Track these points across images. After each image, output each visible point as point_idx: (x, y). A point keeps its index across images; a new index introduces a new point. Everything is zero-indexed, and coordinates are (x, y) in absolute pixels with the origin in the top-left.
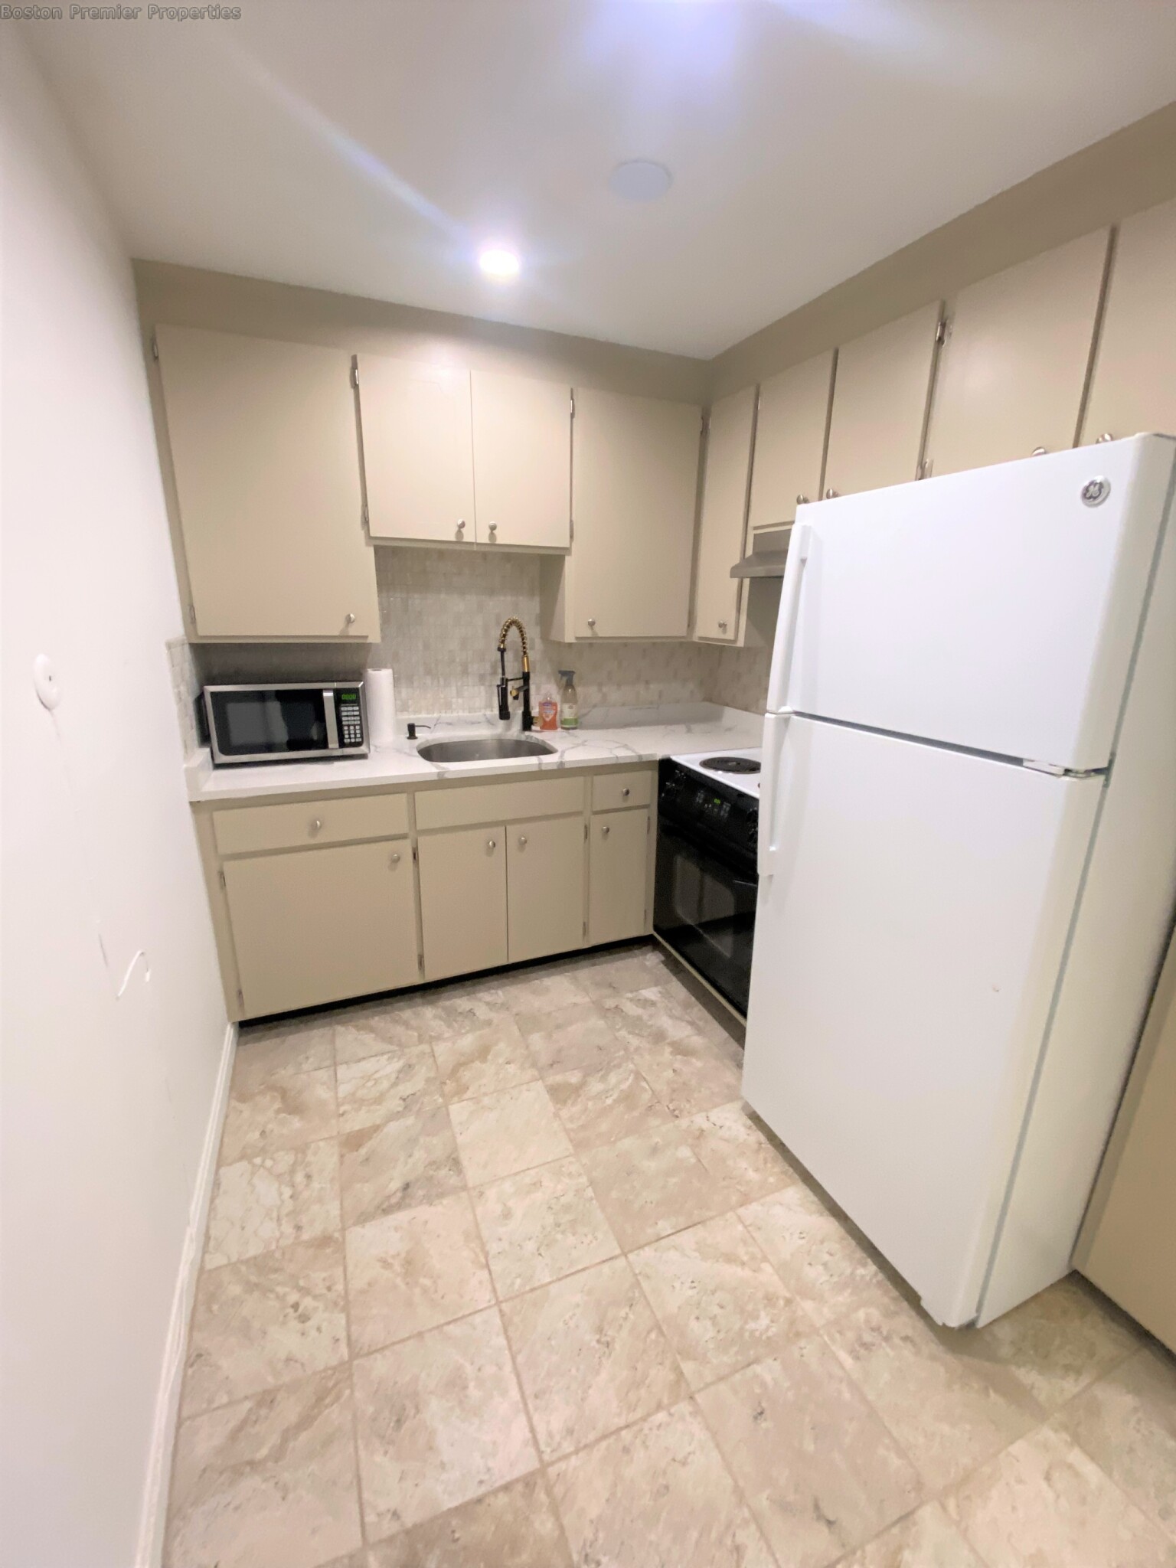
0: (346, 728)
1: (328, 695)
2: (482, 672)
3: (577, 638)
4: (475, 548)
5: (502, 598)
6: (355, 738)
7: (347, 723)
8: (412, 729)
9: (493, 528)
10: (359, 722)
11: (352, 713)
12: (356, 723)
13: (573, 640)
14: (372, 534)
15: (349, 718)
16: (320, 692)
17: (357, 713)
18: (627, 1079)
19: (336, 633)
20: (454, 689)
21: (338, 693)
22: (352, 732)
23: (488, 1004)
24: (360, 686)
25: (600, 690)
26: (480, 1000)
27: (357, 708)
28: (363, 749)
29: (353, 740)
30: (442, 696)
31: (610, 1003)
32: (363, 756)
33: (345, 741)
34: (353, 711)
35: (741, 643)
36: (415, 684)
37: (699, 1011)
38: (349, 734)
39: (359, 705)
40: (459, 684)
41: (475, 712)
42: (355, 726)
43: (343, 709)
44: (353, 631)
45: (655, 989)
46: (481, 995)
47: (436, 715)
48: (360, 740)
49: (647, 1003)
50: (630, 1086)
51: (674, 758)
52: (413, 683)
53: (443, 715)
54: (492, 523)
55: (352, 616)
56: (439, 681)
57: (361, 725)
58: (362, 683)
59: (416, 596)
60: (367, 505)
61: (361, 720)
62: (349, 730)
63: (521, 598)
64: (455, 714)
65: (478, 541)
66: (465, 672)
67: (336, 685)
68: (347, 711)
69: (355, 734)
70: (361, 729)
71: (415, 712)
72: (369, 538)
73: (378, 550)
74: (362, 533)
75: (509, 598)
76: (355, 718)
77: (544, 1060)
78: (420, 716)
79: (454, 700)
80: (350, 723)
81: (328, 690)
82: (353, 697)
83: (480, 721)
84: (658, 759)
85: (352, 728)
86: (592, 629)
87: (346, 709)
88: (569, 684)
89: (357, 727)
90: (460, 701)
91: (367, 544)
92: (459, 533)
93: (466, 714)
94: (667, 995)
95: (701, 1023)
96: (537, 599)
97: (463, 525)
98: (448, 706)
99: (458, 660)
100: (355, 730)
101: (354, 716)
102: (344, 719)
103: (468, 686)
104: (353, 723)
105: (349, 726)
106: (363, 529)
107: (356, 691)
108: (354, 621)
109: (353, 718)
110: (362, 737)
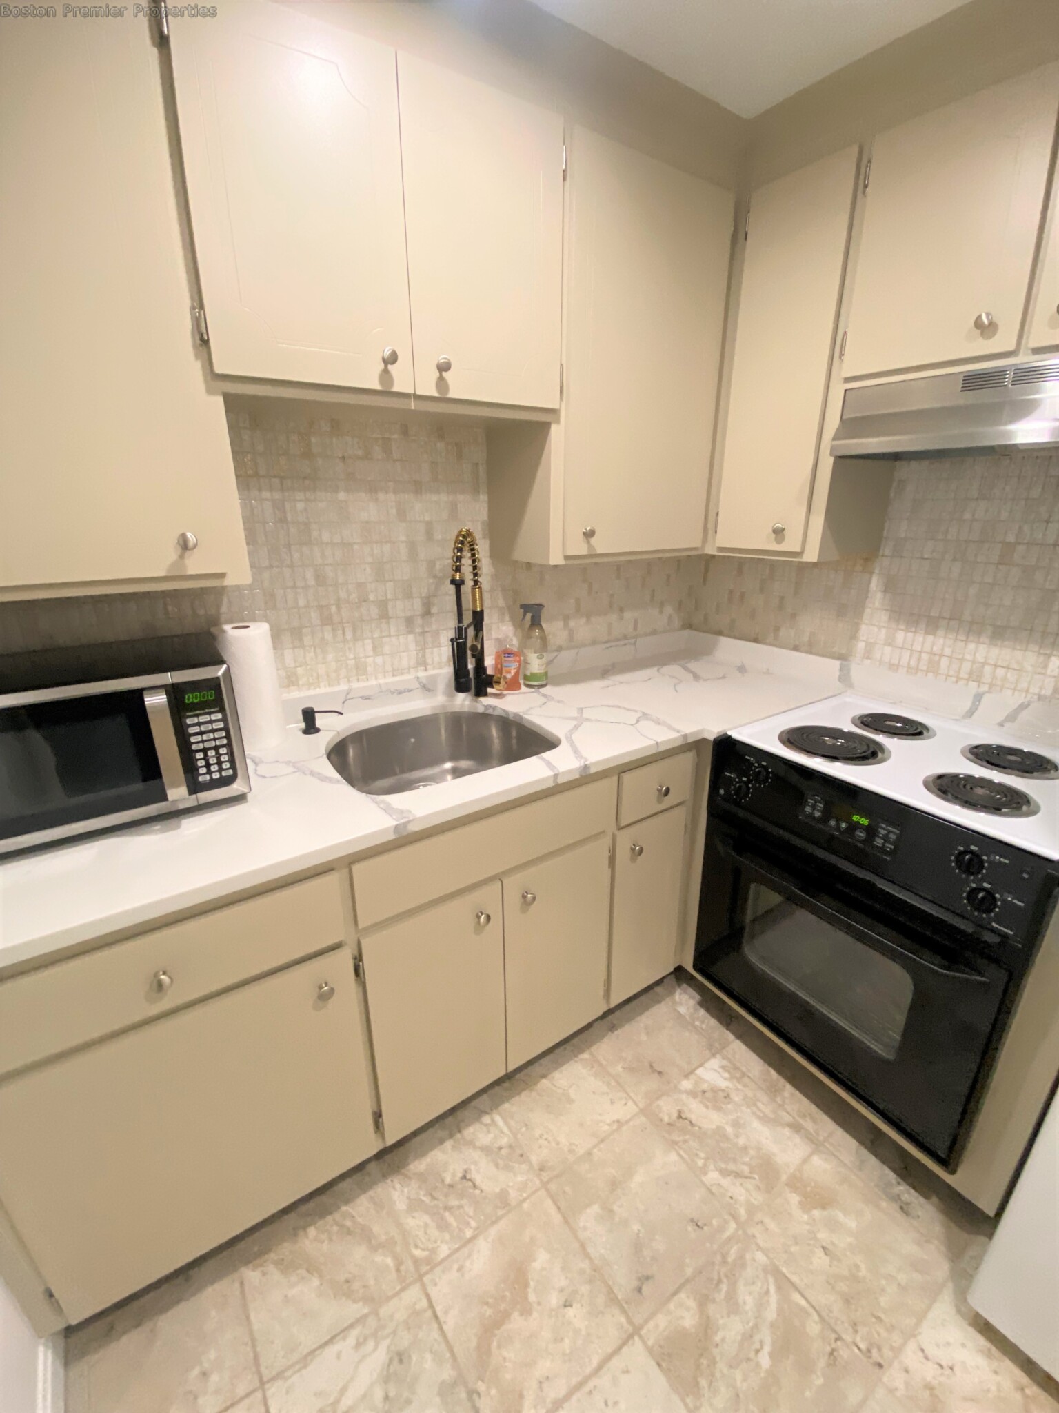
0: (200, 755)
1: (156, 701)
2: (409, 614)
3: (566, 558)
4: (413, 405)
5: (435, 498)
6: (220, 770)
7: (201, 746)
8: (309, 716)
9: (444, 367)
10: (225, 741)
11: (209, 727)
12: (218, 743)
13: (561, 562)
14: (219, 369)
15: (205, 737)
16: (138, 695)
17: (221, 725)
18: (767, 1292)
19: (162, 573)
20: (368, 641)
21: (176, 693)
22: (213, 761)
23: (486, 1150)
24: (220, 673)
25: (566, 624)
26: (471, 1143)
27: (219, 716)
28: (237, 788)
29: (216, 776)
30: (352, 656)
31: (667, 1108)
32: (240, 798)
33: (201, 779)
34: (211, 722)
35: (811, 555)
36: (307, 640)
37: (794, 1101)
38: (208, 765)
39: (222, 710)
40: (376, 635)
41: (402, 674)
42: (216, 748)
43: (189, 721)
44: (195, 565)
45: (715, 1063)
46: (469, 1132)
47: (343, 687)
48: (231, 772)
49: (716, 1098)
50: (780, 1311)
51: (736, 735)
52: (301, 640)
53: (355, 685)
54: (441, 359)
55: (189, 535)
56: (344, 634)
57: (229, 745)
58: (225, 666)
59: (300, 495)
60: (202, 307)
61: (228, 736)
62: (206, 758)
63: (461, 497)
64: (373, 682)
65: (417, 393)
66: (384, 616)
67: (169, 678)
68: (199, 724)
69: (219, 763)
70: (231, 754)
71: (309, 685)
72: (214, 378)
73: (233, 404)
74: (196, 368)
75: (444, 497)
76: (217, 735)
77: (623, 1280)
78: (318, 691)
79: (370, 660)
80: (207, 745)
81: (154, 689)
82: (211, 695)
83: (410, 688)
84: (711, 737)
85: (211, 753)
86: (588, 542)
87: (195, 720)
88: (536, 622)
89: (223, 751)
90: (379, 660)
91: (210, 391)
92: (386, 375)
93: (390, 679)
94: (734, 1071)
95: (808, 1125)
96: (483, 497)
97: (392, 359)
98: (360, 669)
99: (372, 597)
100: (218, 756)
101: (213, 731)
102: (193, 739)
103: (389, 636)
104: (213, 744)
105: (205, 751)
106: (197, 357)
107: (214, 684)
108: (195, 546)
109: (211, 736)
110: (233, 766)
